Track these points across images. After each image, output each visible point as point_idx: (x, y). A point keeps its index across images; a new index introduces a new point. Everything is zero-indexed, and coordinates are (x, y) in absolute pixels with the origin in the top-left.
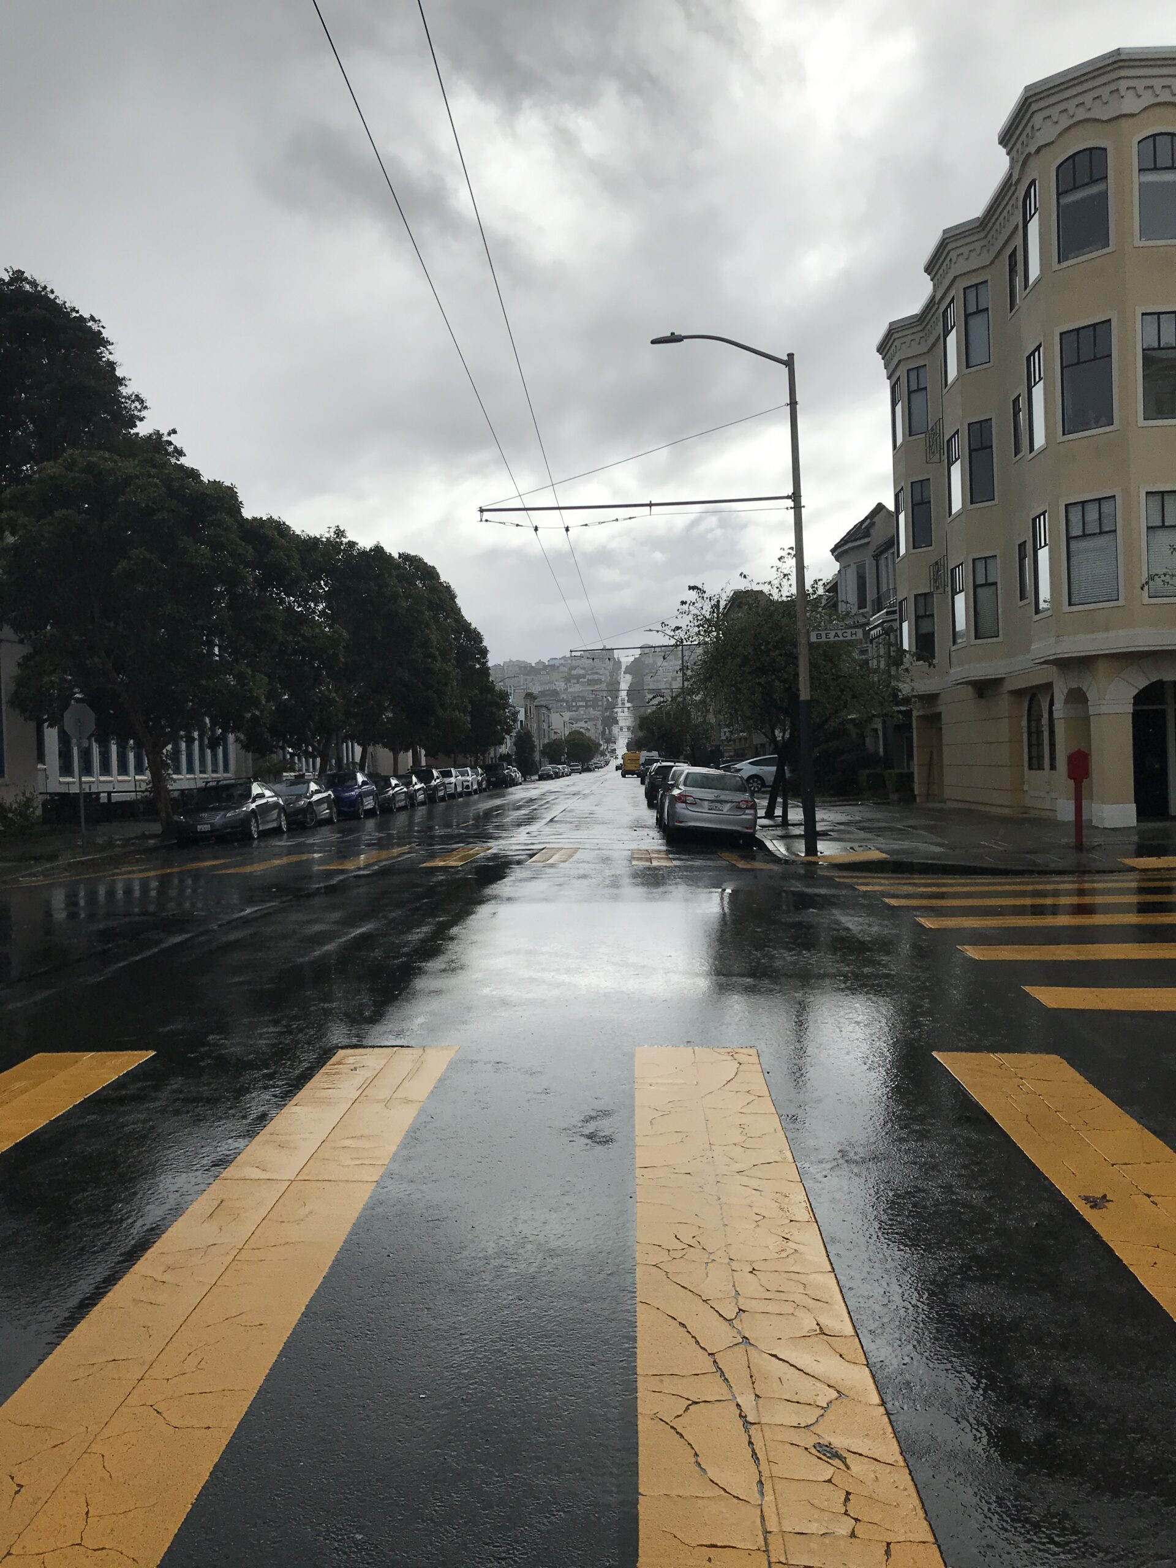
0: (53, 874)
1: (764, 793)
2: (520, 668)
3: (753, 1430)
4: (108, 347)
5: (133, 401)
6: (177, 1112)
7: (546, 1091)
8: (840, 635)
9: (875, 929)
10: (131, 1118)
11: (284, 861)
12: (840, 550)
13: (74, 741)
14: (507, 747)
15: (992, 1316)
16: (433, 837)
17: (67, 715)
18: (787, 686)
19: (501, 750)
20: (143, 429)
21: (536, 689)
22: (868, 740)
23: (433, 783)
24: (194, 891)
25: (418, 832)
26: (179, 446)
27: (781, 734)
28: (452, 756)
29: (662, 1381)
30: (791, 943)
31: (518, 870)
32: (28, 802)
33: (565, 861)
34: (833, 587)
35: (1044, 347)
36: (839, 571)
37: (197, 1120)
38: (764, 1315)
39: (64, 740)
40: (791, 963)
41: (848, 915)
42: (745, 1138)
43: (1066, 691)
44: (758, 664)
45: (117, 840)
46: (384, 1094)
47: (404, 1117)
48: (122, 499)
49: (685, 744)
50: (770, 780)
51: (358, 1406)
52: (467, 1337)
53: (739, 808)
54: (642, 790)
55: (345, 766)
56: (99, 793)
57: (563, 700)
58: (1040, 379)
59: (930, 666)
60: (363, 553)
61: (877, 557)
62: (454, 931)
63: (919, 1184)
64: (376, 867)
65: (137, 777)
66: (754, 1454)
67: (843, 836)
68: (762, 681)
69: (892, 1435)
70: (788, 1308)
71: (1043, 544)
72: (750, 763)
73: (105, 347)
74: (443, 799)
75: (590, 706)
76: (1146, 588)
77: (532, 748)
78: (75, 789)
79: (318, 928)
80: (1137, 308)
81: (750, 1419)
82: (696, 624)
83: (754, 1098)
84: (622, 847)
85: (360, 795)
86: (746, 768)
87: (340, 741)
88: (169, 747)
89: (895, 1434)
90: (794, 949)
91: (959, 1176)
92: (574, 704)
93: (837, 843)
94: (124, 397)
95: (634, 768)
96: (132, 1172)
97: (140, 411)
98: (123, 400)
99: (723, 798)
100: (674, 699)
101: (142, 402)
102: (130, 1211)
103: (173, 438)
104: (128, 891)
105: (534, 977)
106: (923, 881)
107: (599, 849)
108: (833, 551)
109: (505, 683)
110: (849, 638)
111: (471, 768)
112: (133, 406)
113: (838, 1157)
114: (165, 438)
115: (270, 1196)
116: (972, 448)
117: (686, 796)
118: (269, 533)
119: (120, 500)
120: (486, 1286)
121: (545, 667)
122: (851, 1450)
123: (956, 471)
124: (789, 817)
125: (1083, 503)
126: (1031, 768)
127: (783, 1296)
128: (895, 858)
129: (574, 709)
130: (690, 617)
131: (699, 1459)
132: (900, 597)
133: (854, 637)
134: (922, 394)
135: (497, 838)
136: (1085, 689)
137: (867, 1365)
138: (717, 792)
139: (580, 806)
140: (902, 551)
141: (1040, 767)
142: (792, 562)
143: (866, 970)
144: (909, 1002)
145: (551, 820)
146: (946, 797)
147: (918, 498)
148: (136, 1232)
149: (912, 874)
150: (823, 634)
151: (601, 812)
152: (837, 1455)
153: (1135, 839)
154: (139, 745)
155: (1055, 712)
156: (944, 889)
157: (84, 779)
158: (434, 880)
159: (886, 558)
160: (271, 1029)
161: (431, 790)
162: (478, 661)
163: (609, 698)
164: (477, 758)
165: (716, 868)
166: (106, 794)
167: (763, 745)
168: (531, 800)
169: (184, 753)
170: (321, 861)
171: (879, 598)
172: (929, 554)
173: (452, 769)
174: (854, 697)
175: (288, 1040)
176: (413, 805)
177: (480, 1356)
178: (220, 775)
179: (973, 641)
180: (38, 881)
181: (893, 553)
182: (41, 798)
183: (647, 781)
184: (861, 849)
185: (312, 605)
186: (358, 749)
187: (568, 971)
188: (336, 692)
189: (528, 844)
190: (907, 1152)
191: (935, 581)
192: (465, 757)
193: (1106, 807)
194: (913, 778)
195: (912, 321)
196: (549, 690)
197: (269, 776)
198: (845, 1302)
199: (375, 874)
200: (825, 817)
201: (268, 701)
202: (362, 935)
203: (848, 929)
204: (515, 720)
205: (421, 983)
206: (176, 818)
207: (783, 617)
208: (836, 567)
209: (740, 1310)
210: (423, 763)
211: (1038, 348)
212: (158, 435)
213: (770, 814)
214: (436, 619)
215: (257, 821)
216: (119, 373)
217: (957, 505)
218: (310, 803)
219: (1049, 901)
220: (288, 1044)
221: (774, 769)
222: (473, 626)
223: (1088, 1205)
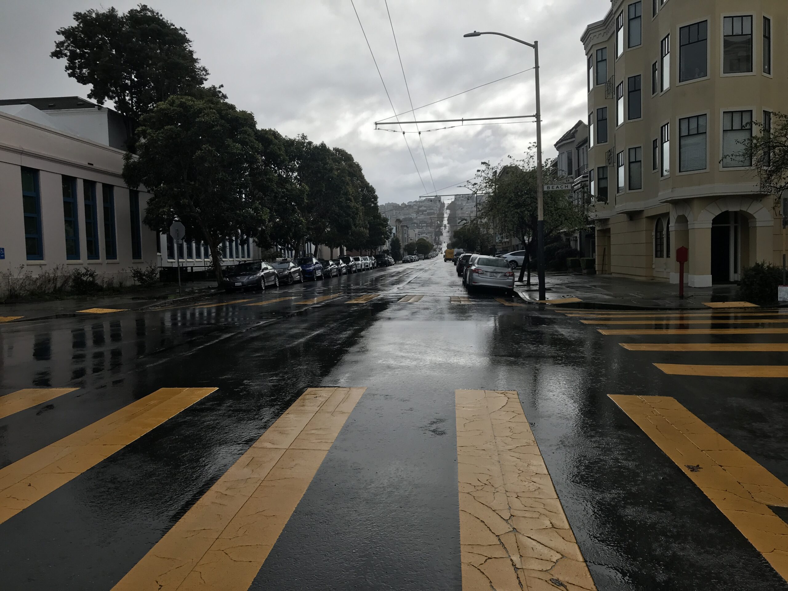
0: (165, 306)
1: (517, 269)
2: (393, 206)
3: (519, 572)
4: (190, 43)
5: (202, 71)
6: (229, 416)
7: (411, 409)
8: (559, 187)
9: (576, 335)
10: (207, 418)
11: (278, 300)
12: (559, 145)
13: (175, 241)
14: (387, 246)
15: (640, 522)
16: (350, 289)
17: (171, 228)
18: (531, 213)
19: (383, 248)
20: (206, 85)
21: (401, 217)
22: (571, 243)
23: (350, 264)
24: (233, 313)
25: (343, 287)
26: (224, 93)
27: (527, 239)
28: (360, 250)
29: (473, 548)
30: (534, 341)
31: (394, 306)
32: (153, 271)
33: (417, 302)
34: (555, 164)
35: (671, 37)
36: (558, 156)
37: (240, 420)
38: (523, 518)
39: (170, 240)
40: (534, 351)
41: (562, 328)
42: (512, 433)
43: (676, 217)
44: (516, 202)
45: (196, 290)
46: (331, 409)
47: (340, 421)
48: (197, 120)
49: (477, 244)
50: (521, 263)
51: (323, 555)
52: (375, 524)
53: (505, 276)
54: (455, 268)
55: (307, 255)
56: (187, 267)
57: (415, 223)
58: (668, 52)
59: (605, 203)
60: (316, 147)
61: (578, 148)
62: (363, 333)
63: (601, 457)
64: (323, 303)
65: (206, 260)
66: (520, 582)
67: (559, 290)
68: (519, 211)
69: (590, 576)
70: (536, 515)
71: (666, 140)
72: (511, 254)
73: (187, 43)
74: (355, 272)
75: (429, 226)
76: (721, 163)
77: (399, 247)
78: (175, 265)
79: (297, 331)
80: (721, 14)
81: (518, 566)
82: (485, 182)
83: (516, 414)
84: (445, 295)
85: (314, 269)
86: (509, 257)
87: (304, 242)
88: (221, 245)
89: (591, 575)
90: (535, 344)
91: (622, 454)
92: (420, 225)
93: (556, 294)
94: (197, 69)
95: (450, 257)
96: (209, 444)
97: (205, 75)
98: (197, 70)
99: (497, 270)
100: (472, 221)
101: (206, 71)
102: (209, 462)
103: (222, 90)
104: (201, 314)
105: (403, 355)
106: (600, 312)
107: (434, 296)
108: (555, 145)
109: (386, 214)
110: (564, 188)
111: (369, 257)
112: (202, 73)
113: (560, 443)
114: (218, 90)
115: (277, 456)
116: (630, 90)
117: (478, 270)
118: (270, 137)
119: (196, 120)
120: (384, 500)
121: (406, 206)
122: (569, 582)
123: (621, 103)
124: (531, 281)
125: (689, 118)
126: (656, 257)
127: (534, 509)
128: (585, 301)
129: (420, 227)
130: (482, 178)
131: (492, 584)
132: (590, 169)
133: (566, 188)
134: (604, 63)
135: (382, 290)
136: (686, 216)
137: (577, 543)
138: (494, 268)
139: (424, 276)
140: (592, 145)
141: (662, 256)
142: (535, 150)
143: (572, 355)
144: (595, 370)
145: (409, 282)
146: (612, 271)
147: (600, 118)
148: (212, 471)
149: (594, 309)
150: (551, 186)
151: (434, 278)
152: (562, 584)
153: (711, 293)
154: (206, 245)
155: (670, 228)
156: (611, 316)
157: (180, 260)
158: (352, 309)
159: (583, 149)
160: (274, 378)
161: (349, 267)
162: (373, 202)
163: (438, 222)
164: (372, 252)
165: (493, 306)
166: (190, 268)
167: (517, 246)
168: (399, 273)
169: (228, 247)
170: (296, 300)
171: (579, 170)
172: (605, 146)
173: (360, 257)
174: (566, 219)
175: (283, 383)
176: (340, 275)
177: (382, 533)
178: (246, 259)
179: (628, 191)
180: (158, 309)
181: (587, 146)
182: (159, 269)
183: (458, 263)
184: (568, 297)
185: (291, 174)
186: (313, 247)
187: (420, 353)
188: (303, 217)
189: (398, 293)
190: (595, 442)
191: (609, 160)
192: (366, 251)
193: (696, 277)
194: (595, 262)
195: (600, 24)
196: (408, 218)
197: (270, 259)
198: (565, 513)
199: (323, 306)
200: (550, 281)
201: (269, 222)
202: (318, 335)
203: (562, 335)
204: (391, 233)
205: (347, 358)
206: (225, 279)
207: (530, 178)
208: (557, 153)
209: (511, 515)
210: (345, 254)
211: (667, 36)
212: (214, 88)
213: (521, 280)
214: (352, 181)
215: (264, 281)
216: (195, 56)
217: (621, 120)
218: (290, 272)
219: (664, 322)
220: (283, 385)
221: (523, 257)
222: (370, 185)
223: (690, 469)
